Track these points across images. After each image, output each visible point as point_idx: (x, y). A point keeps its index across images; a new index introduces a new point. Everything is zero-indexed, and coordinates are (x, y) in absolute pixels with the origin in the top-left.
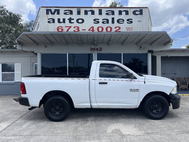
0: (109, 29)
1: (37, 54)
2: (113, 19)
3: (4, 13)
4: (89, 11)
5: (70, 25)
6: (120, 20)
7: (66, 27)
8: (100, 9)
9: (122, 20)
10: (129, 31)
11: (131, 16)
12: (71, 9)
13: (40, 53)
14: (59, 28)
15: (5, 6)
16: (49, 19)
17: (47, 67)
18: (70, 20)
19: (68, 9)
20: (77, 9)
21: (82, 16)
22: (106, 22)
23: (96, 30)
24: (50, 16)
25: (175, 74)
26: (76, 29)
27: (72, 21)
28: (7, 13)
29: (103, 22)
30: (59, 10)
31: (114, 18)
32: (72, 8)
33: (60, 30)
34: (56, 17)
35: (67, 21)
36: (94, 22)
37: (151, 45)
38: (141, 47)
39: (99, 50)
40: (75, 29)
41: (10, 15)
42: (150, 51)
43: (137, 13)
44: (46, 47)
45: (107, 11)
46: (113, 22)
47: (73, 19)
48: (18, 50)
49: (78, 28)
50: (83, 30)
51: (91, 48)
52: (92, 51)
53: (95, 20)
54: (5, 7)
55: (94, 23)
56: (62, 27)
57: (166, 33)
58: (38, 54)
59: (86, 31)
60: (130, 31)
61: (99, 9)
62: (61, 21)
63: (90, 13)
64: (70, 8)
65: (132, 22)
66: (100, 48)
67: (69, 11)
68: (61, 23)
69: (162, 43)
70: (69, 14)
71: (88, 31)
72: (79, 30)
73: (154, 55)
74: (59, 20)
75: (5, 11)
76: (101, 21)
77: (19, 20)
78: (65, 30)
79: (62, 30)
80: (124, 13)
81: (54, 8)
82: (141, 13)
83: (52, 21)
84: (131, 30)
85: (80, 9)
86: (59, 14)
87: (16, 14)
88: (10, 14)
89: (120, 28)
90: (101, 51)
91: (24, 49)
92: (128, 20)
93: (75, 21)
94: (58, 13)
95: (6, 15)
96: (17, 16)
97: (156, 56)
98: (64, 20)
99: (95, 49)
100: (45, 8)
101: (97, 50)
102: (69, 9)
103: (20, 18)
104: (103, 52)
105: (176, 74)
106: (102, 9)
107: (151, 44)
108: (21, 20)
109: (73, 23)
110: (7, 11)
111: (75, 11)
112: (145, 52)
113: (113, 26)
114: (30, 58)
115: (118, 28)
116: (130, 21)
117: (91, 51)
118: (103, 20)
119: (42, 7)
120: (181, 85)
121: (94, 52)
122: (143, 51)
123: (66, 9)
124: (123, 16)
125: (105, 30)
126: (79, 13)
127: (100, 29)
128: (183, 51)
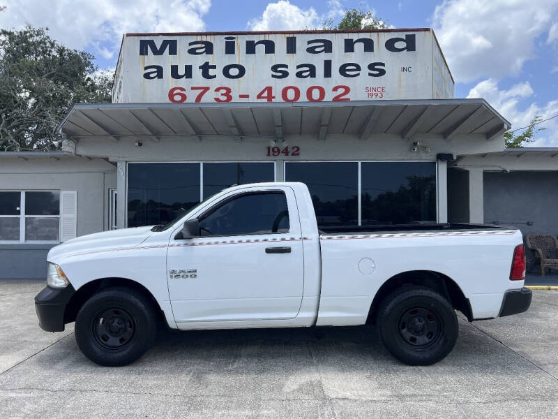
0: (316, 94)
1: (116, 164)
2: (328, 65)
3: (43, 48)
4: (260, 42)
5: (204, 82)
6: (347, 68)
7: (193, 88)
8: (291, 36)
9: (355, 68)
10: (374, 98)
11: (380, 54)
12: (209, 39)
13: (126, 162)
14: (175, 92)
15: (47, 29)
16: (146, 68)
17: (159, 201)
18: (206, 68)
19: (199, 38)
20: (226, 38)
21: (240, 57)
22: (309, 73)
23: (278, 98)
24: (151, 59)
25: (528, 224)
26: (222, 94)
27: (211, 72)
28: (53, 50)
29: (299, 75)
30: (176, 41)
31: (331, 61)
32: (212, 36)
33: (178, 98)
34: (166, 61)
35: (197, 73)
36: (274, 73)
37: (445, 138)
38: (415, 144)
39: (290, 154)
40: (218, 95)
41: (61, 55)
42: (441, 157)
43: (398, 45)
44: (140, 145)
45: (309, 42)
46: (328, 73)
47: (214, 67)
48: (65, 153)
49: (229, 90)
50: (241, 96)
51: (269, 148)
52: (272, 157)
53: (275, 68)
54: (47, 33)
55: (273, 76)
56: (182, 89)
57: (483, 102)
58: (119, 164)
59: (251, 99)
60: (378, 98)
61: (288, 36)
62: (181, 71)
63: (261, 48)
64: (205, 36)
65: (382, 73)
66: (293, 148)
67: (204, 46)
68: (181, 77)
69: (477, 131)
70: (203, 53)
71: (256, 100)
72: (230, 98)
73: (462, 167)
74: (174, 69)
75: (48, 45)
76: (292, 71)
77: (87, 69)
78: (191, 97)
79: (184, 97)
80: (359, 47)
81: (161, 37)
82: (411, 45)
83: (156, 74)
84: (379, 95)
85: (234, 38)
86: (175, 53)
87: (78, 53)
88: (61, 51)
89: (347, 90)
90: (298, 154)
91: (82, 151)
92: (371, 67)
93: (218, 72)
94: (173, 51)
95: (49, 55)
96: (79, 58)
97: (468, 171)
98: (189, 69)
99: (279, 150)
100: (136, 37)
101: (286, 152)
102: (204, 39)
103: (89, 62)
104: (304, 158)
105: (532, 225)
106: (295, 35)
107: (445, 134)
108: (92, 67)
109: (215, 76)
110: (52, 45)
111: (219, 44)
112: (428, 158)
113: (328, 85)
114: (102, 174)
115: (341, 91)
116: (377, 70)
117: (269, 155)
118: (298, 67)
119: (128, 35)
120: (548, 257)
121: (277, 158)
122: (422, 154)
123: (194, 39)
124: (359, 56)
125: (303, 97)
126: (230, 49)
127: (291, 94)
128: (553, 156)
